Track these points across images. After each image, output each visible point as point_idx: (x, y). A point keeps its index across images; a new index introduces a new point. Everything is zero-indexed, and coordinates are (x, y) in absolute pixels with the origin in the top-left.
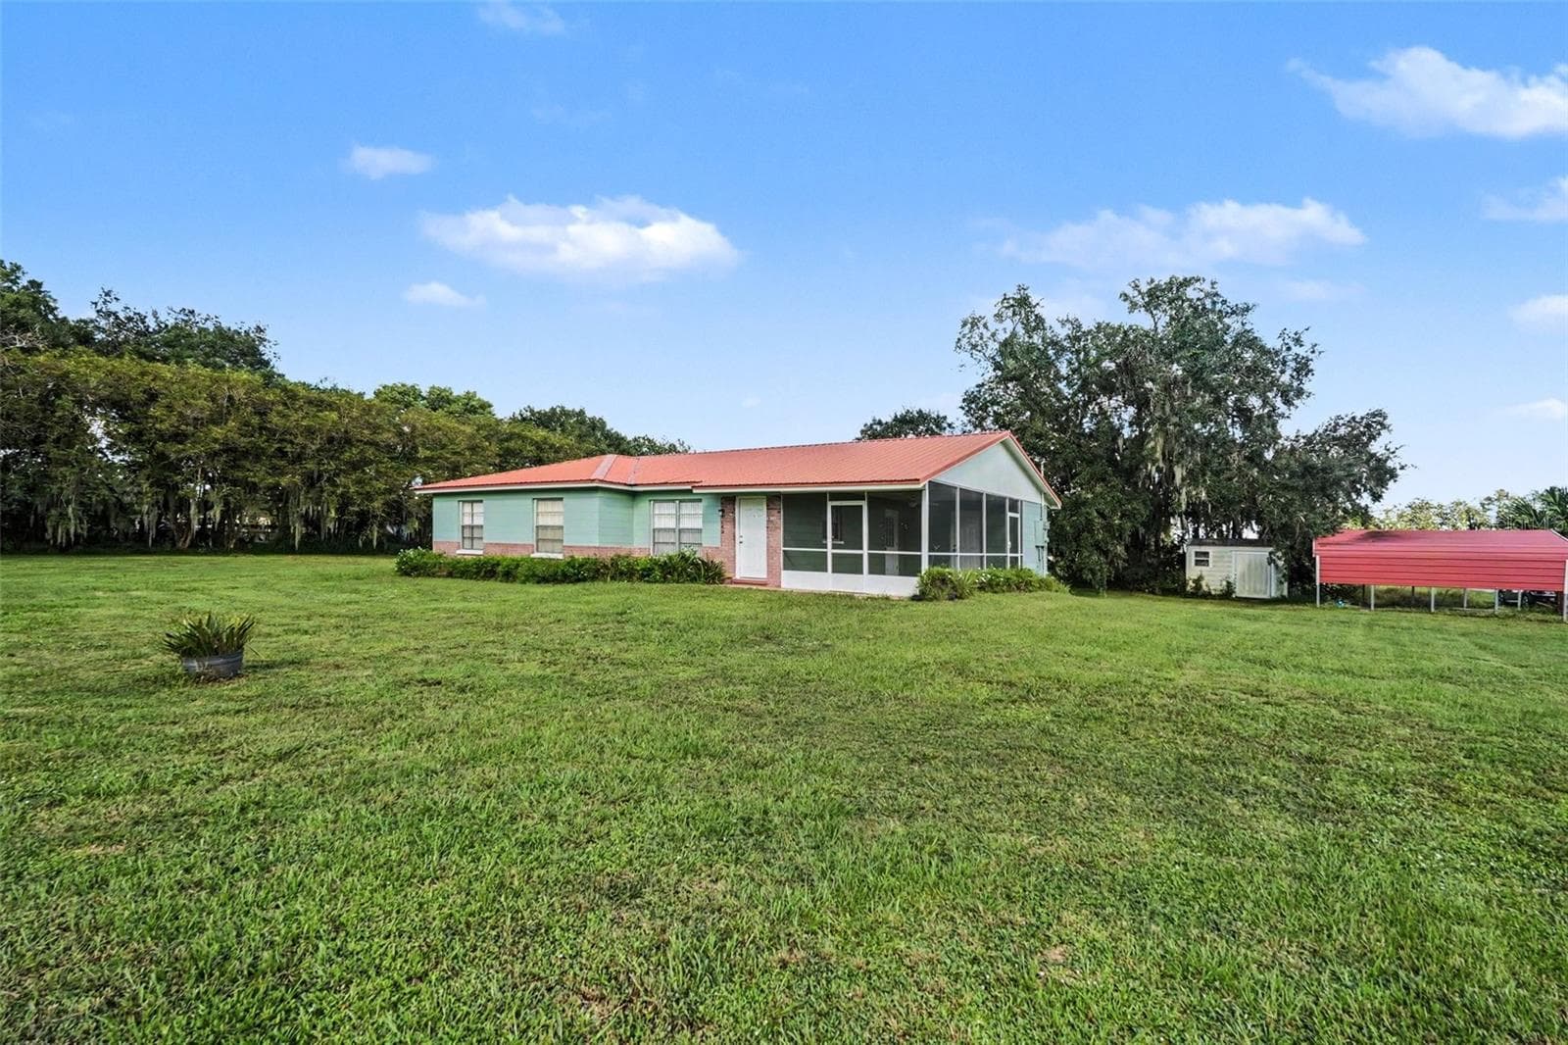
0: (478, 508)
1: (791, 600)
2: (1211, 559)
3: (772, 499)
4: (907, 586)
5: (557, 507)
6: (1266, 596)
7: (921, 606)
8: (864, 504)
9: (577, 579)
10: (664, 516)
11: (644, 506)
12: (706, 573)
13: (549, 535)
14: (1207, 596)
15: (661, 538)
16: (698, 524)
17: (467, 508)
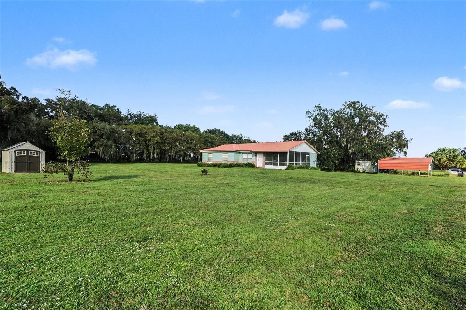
0: (211, 154)
1: (266, 169)
2: (361, 164)
3: (263, 153)
4: (284, 168)
5: (226, 154)
6: (373, 172)
7: (287, 170)
8: (279, 154)
9: (231, 167)
10: (245, 156)
11: (241, 154)
12: (252, 166)
13: (225, 159)
14: (359, 172)
15: (244, 160)
16: (251, 157)
17: (209, 154)
